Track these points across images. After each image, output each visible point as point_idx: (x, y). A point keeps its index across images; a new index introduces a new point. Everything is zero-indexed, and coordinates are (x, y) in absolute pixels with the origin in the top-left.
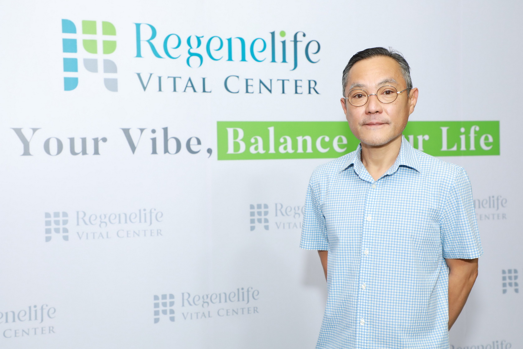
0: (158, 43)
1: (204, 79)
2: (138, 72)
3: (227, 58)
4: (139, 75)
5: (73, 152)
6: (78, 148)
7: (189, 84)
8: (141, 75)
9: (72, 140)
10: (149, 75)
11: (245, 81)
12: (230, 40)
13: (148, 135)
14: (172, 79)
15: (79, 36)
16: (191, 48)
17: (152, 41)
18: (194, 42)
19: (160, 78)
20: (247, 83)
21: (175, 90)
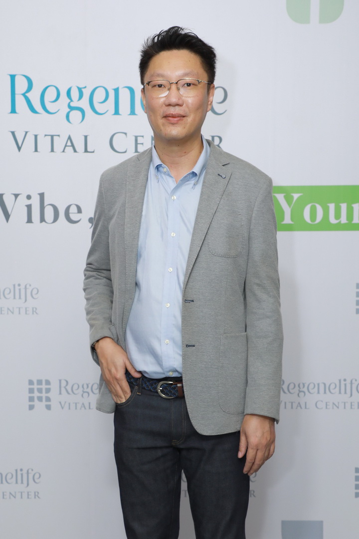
0: (34, 96)
1: (86, 137)
2: (13, 130)
3: (113, 111)
4: (13, 133)
7: (69, 144)
8: (16, 133)
10: (24, 133)
11: (134, 138)
12: (116, 91)
13: (22, 201)
14: (50, 137)
16: (72, 101)
17: (27, 95)
18: (75, 94)
19: (36, 136)
20: (136, 140)
21: (52, 150)
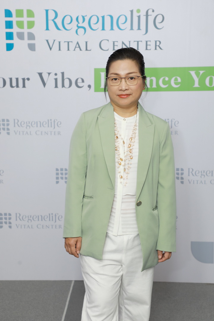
0: (59, 21)
1: (86, 42)
2: (47, 39)
3: (101, 28)
4: (47, 41)
5: (12, 86)
6: (14, 84)
7: (77, 46)
8: (49, 41)
9: (11, 79)
10: (53, 41)
11: (112, 43)
12: (103, 17)
13: (52, 76)
14: (67, 43)
15: (14, 19)
16: (79, 23)
17: (55, 20)
18: (81, 20)
19: (60, 42)
20: (114, 44)
21: (68, 50)
